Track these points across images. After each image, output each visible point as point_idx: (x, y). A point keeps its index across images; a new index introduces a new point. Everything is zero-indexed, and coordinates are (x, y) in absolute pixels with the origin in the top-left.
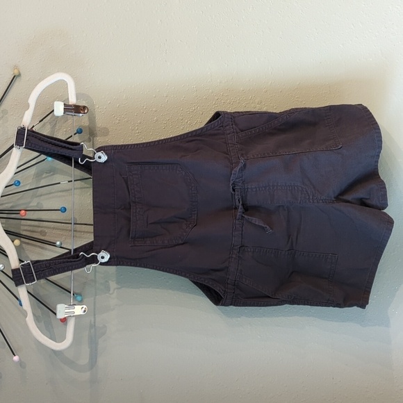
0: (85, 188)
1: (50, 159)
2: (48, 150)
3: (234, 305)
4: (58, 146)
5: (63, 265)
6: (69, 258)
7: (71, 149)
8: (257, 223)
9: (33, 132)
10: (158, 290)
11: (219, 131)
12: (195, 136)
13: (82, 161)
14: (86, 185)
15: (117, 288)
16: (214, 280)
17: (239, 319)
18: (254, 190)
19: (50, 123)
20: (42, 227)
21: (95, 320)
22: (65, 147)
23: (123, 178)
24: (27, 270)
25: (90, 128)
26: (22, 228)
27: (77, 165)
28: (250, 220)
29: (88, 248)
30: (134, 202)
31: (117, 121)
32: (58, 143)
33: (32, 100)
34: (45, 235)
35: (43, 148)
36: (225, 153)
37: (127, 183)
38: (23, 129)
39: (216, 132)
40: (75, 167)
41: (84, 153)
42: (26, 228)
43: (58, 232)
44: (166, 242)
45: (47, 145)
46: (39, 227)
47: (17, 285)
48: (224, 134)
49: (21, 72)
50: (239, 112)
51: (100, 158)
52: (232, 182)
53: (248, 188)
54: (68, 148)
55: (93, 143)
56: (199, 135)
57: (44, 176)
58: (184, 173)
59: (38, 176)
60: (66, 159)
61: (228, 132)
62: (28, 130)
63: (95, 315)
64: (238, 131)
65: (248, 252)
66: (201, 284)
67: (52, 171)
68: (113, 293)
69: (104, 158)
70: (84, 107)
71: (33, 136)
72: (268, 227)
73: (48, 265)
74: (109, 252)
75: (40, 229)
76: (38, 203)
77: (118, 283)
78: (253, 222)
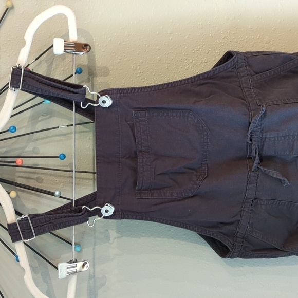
0: (84, 132)
1: (48, 102)
2: (47, 93)
3: (241, 257)
4: (58, 88)
5: (64, 220)
6: (70, 212)
7: (73, 92)
8: (275, 176)
9: (31, 72)
10: (159, 239)
11: (232, 74)
12: (207, 78)
13: (84, 105)
14: (85, 129)
15: (118, 238)
16: (222, 233)
17: (241, 268)
18: (273, 139)
19: (46, 61)
20: (38, 173)
21: (94, 271)
22: (66, 90)
23: (129, 124)
24: (24, 226)
25: (89, 68)
26: (17, 174)
27: (79, 110)
28: (267, 173)
29: (90, 200)
30: (141, 151)
31: (118, 60)
32: (58, 85)
33: (29, 36)
34: (41, 182)
35: (42, 90)
36: (240, 98)
37: (133, 130)
38: (19, 69)
39: (229, 74)
40: (76, 112)
41: (86, 97)
42: (21, 174)
43: (55, 179)
44: (175, 195)
45: (46, 88)
46: (35, 173)
47: (14, 241)
48: (237, 76)
49: (14, 4)
50: (251, 53)
51: (104, 102)
52: (250, 131)
53: (265, 138)
54: (69, 91)
55: (92, 83)
56: (211, 78)
57: (40, 118)
58: (196, 121)
59: (34, 119)
60: (66, 103)
61: (242, 74)
62: (24, 70)
63: (94, 265)
64: (253, 73)
65: (261, 204)
66: (209, 238)
67: (49, 114)
68: (112, 243)
69: (109, 102)
70: (86, 45)
71: (30, 77)
72: (286, 180)
73: (48, 219)
74: (113, 205)
75: (36, 176)
76: (34, 148)
77: (118, 232)
78: (271, 174)
